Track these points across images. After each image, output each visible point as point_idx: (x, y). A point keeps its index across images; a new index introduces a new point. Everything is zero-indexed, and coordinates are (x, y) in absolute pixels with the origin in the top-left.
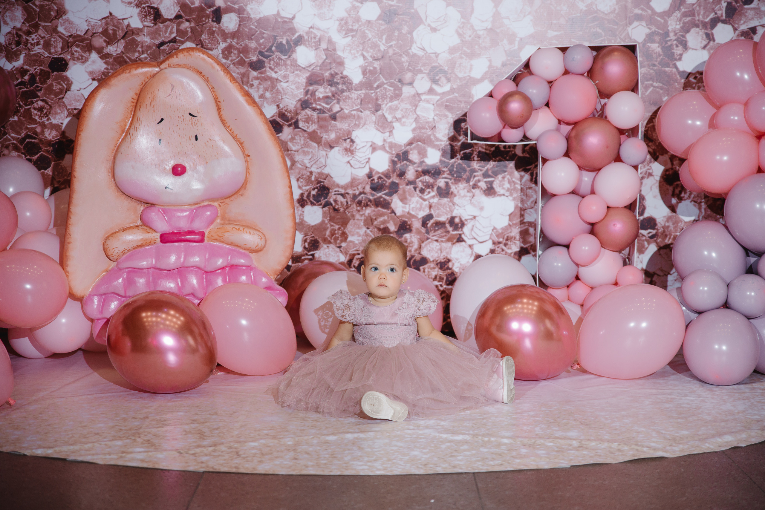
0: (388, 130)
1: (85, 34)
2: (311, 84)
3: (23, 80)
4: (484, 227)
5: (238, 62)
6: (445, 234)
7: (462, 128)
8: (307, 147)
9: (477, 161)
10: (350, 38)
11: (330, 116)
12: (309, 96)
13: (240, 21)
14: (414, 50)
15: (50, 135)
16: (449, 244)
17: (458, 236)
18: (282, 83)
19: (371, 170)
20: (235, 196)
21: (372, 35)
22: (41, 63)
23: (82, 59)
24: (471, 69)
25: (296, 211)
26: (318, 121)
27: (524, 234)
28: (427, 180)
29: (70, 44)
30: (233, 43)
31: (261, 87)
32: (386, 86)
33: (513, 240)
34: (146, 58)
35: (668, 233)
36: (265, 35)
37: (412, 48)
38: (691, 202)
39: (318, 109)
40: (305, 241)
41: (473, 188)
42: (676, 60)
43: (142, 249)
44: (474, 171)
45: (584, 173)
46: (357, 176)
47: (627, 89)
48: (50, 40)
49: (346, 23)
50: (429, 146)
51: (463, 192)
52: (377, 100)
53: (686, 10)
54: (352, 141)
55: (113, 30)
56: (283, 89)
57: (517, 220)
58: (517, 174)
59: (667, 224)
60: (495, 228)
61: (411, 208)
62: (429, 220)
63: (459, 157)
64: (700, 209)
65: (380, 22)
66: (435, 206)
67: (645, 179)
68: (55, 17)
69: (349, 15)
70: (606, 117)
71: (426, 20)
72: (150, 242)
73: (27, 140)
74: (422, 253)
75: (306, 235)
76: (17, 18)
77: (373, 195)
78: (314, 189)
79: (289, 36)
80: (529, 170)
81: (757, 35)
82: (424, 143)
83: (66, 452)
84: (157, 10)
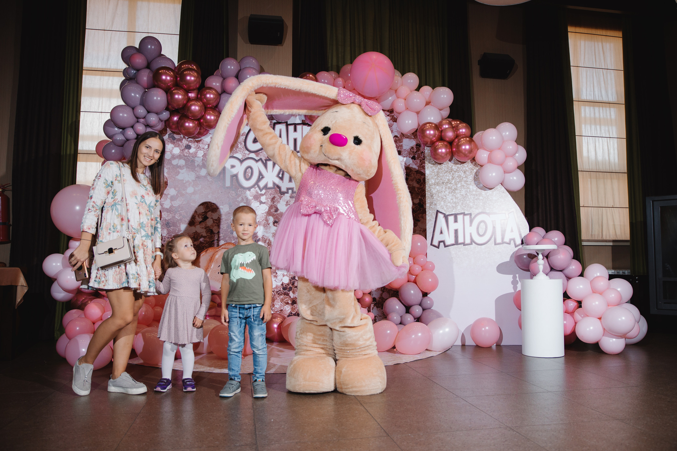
19: (283, 283)
34: (207, 246)
35: (380, 303)
38: (386, 293)
46: (278, 285)
54: (276, 273)
59: (379, 300)
64: (389, 295)
77: (283, 291)
84: (212, 230)
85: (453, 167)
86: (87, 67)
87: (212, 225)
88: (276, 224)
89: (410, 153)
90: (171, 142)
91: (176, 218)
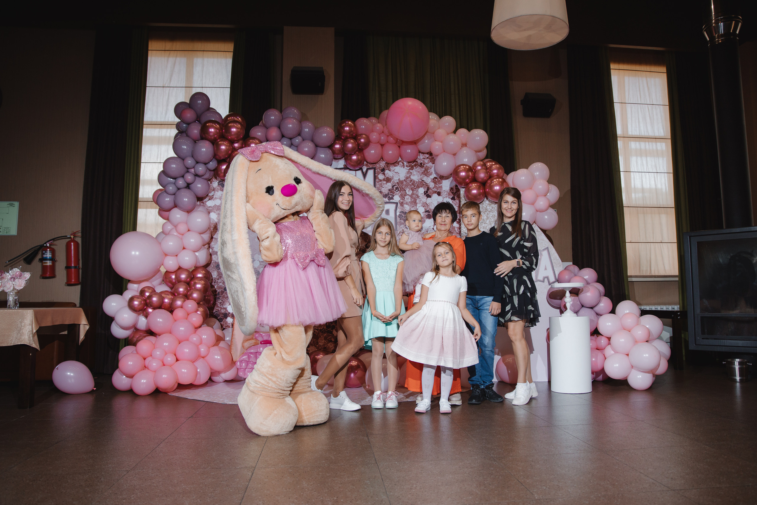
15: (223, 311)
43: (254, 346)
72: (257, 344)
73: (216, 313)
85: (488, 207)
86: (147, 121)
87: (258, 267)
89: (450, 194)
90: (220, 190)
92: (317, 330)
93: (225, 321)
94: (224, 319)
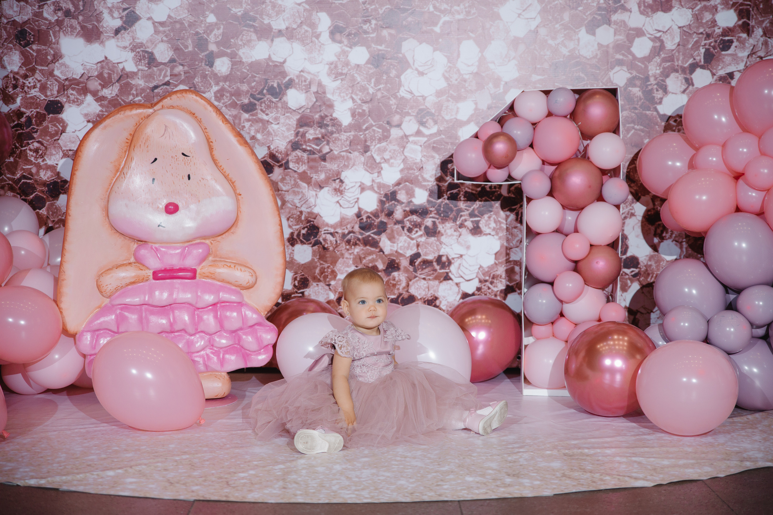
0: (376, 171)
1: (80, 77)
2: (301, 126)
3: (20, 122)
4: (470, 266)
5: (230, 104)
6: (432, 272)
7: (449, 169)
8: (297, 188)
9: (464, 201)
10: (339, 81)
11: (320, 157)
12: (299, 137)
13: (232, 65)
14: (402, 93)
15: (45, 176)
16: (437, 282)
17: (445, 274)
18: (273, 125)
19: (360, 210)
20: (227, 234)
21: (361, 79)
22: (37, 105)
23: (77, 101)
24: (457, 112)
25: (286, 250)
26: (308, 162)
27: (510, 272)
28: (415, 220)
29: (65, 87)
30: (225, 86)
31: (253, 128)
32: (374, 128)
33: (499, 278)
34: (140, 101)
35: (650, 272)
36: (257, 79)
37: (400, 91)
38: (672, 241)
39: (308, 151)
40: (295, 279)
41: (460, 227)
42: (657, 103)
43: (135, 286)
44: (460, 210)
45: (568, 212)
46: (346, 215)
47: (609, 131)
48: (47, 84)
49: (336, 67)
50: (416, 186)
51: (450, 232)
52: (366, 141)
53: (666, 55)
54: (342, 181)
55: (109, 74)
56: (274, 131)
57: (503, 259)
58: (502, 214)
59: (649, 263)
60: (481, 267)
61: (399, 247)
62: (417, 259)
63: (446, 197)
64: (681, 248)
65: (369, 66)
66: (423, 244)
67: (628, 219)
68: (52, 61)
69: (339, 59)
70: (589, 158)
71: (414, 64)
72: (143, 279)
73: (23, 181)
74: (410, 291)
75: (296, 273)
76: (14, 62)
77: (361, 234)
78: (304, 228)
79: (280, 79)
80: (514, 210)
81: (734, 80)
82: (412, 184)
83: (59, 482)
84: (152, 54)
87: (151, 41)
88: (338, 36)
91: (46, 19)
92: (332, 234)
93: (52, 205)
94: (51, 199)
